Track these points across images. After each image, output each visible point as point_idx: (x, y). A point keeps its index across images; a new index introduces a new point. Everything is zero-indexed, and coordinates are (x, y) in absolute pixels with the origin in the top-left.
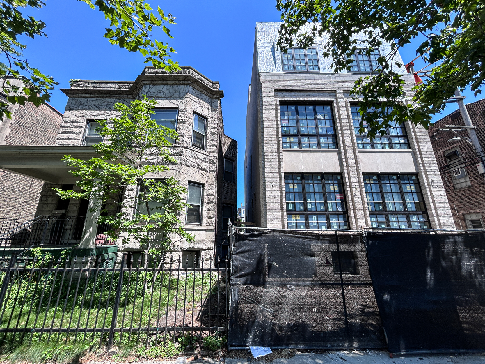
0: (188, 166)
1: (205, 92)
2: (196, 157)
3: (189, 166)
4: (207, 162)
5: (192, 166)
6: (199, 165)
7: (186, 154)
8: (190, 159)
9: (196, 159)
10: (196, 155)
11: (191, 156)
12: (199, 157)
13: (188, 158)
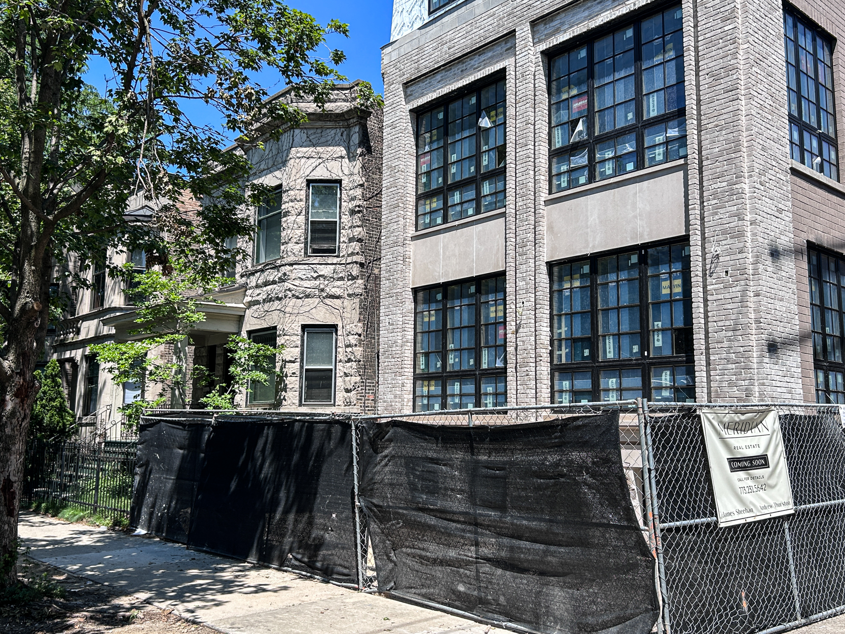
0: (298, 298)
1: (328, 123)
2: (315, 275)
3: (300, 298)
4: (342, 279)
5: (307, 296)
6: (322, 290)
7: (293, 276)
8: (302, 283)
9: (315, 279)
10: (316, 272)
11: (304, 277)
12: (321, 273)
13: (297, 282)
